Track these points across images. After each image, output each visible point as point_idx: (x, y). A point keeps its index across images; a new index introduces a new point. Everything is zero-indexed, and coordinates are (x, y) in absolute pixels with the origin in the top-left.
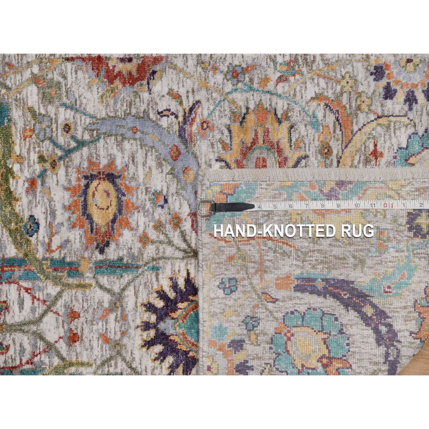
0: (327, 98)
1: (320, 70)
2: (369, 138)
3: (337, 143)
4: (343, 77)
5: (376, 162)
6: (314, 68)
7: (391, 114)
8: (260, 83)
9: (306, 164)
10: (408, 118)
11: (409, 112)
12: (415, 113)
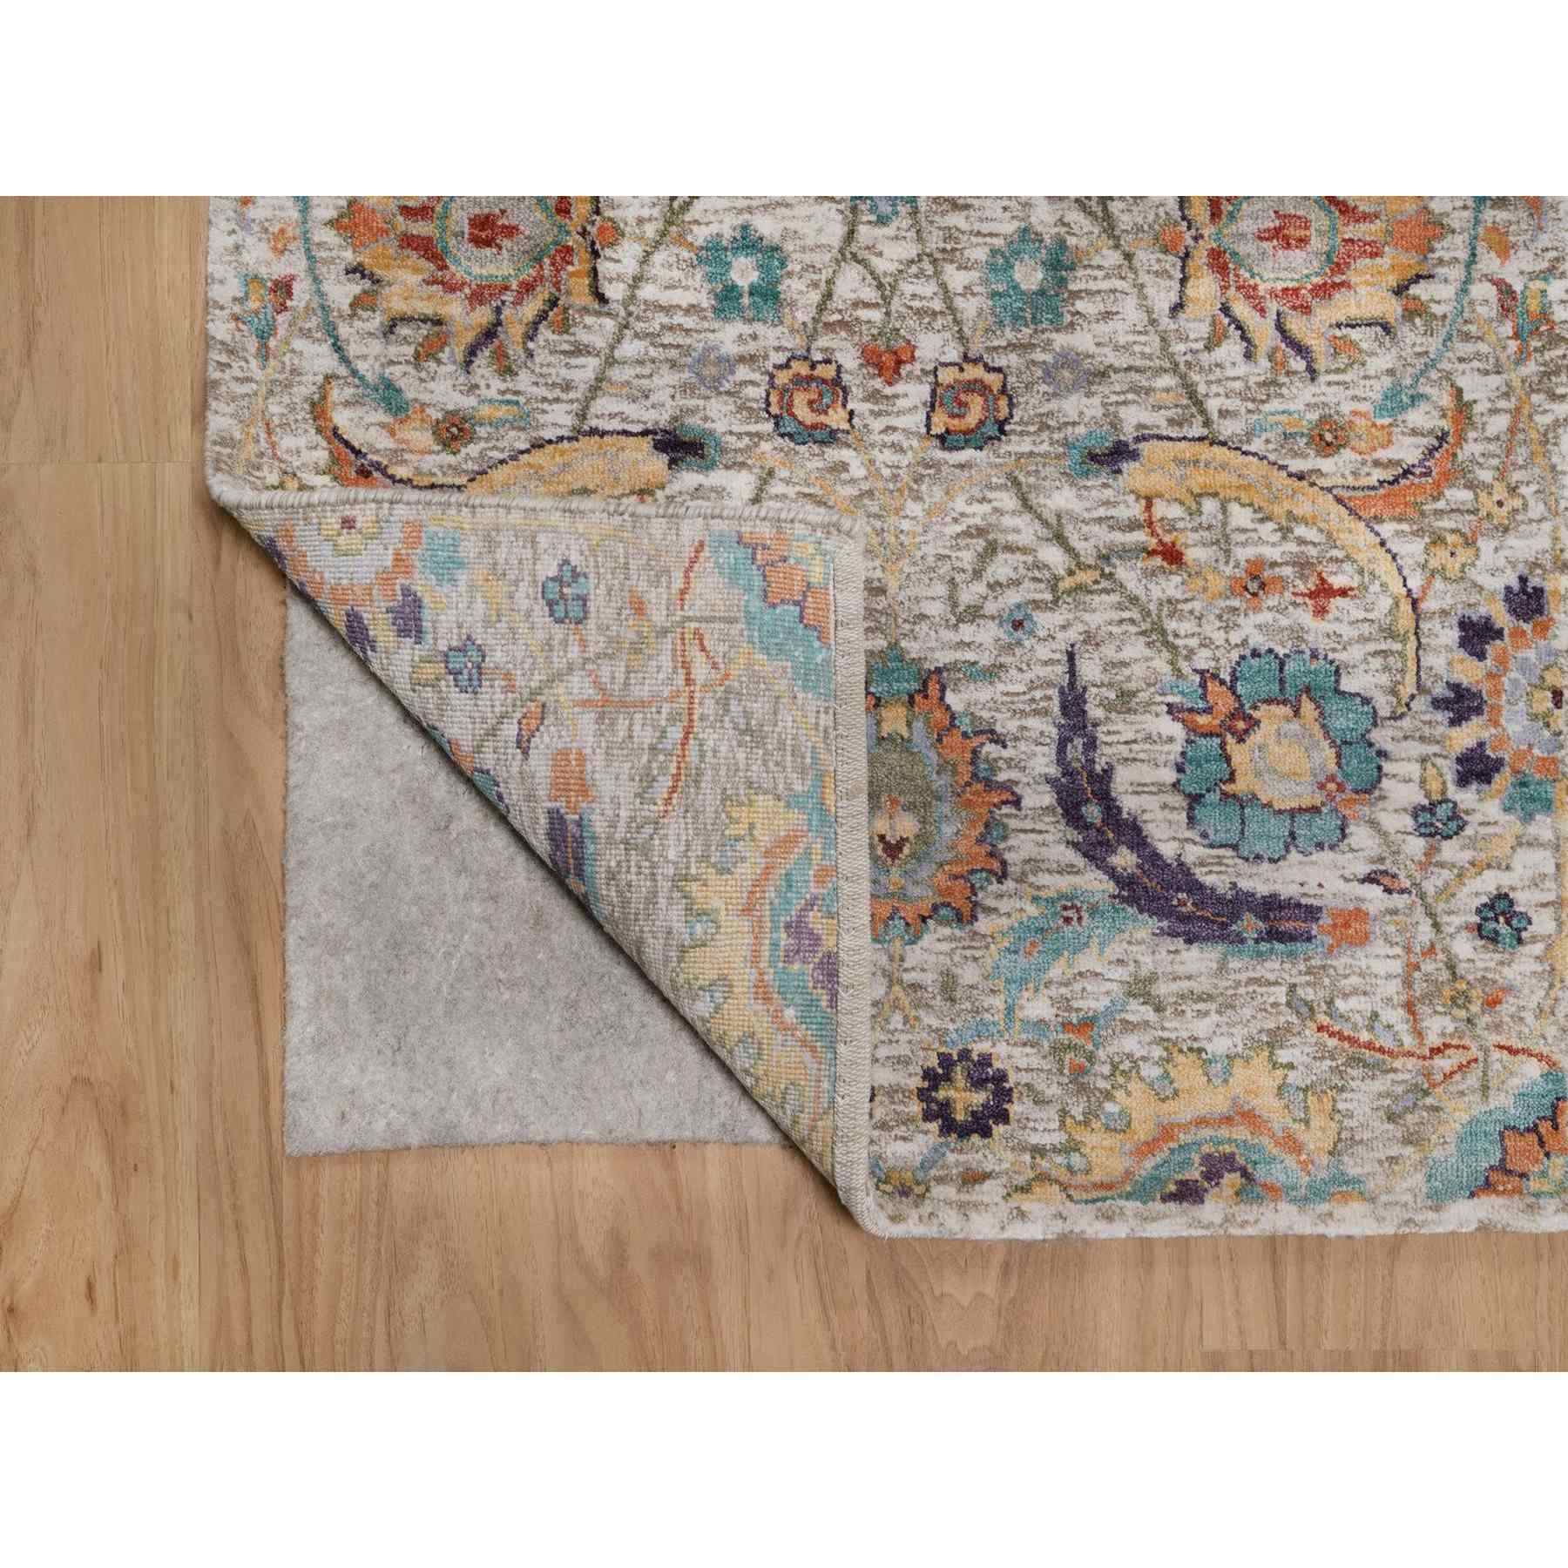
0: (1461, 439)
1: (1530, 416)
2: (1361, 572)
3: (1347, 473)
4: (1513, 490)
5: (1303, 595)
6: (1535, 398)
7: (1423, 640)
8: (1494, 228)
9: (1295, 373)
10: (1413, 697)
11: (1429, 699)
12: (1427, 717)
